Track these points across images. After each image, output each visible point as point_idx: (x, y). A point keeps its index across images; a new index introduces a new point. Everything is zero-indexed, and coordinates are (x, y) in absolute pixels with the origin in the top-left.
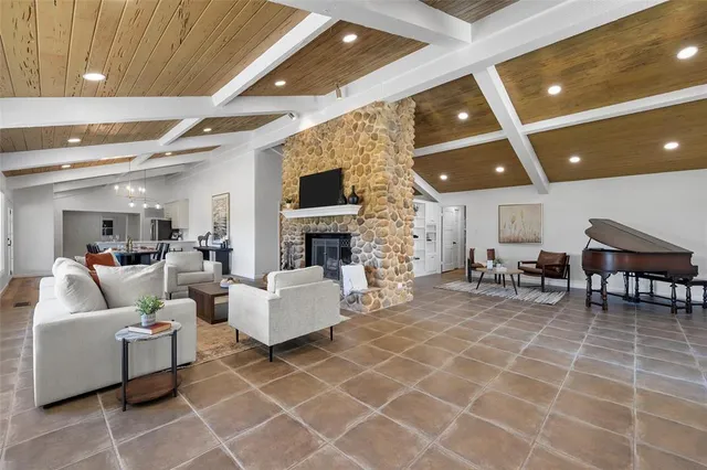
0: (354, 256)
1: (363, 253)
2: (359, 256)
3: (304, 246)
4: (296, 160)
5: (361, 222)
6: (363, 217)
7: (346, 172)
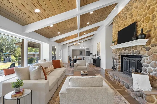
0: (143, 68)
1: (150, 67)
2: (147, 68)
3: (120, 60)
4: (117, 26)
5: (148, 49)
6: (150, 46)
7: (139, 23)
